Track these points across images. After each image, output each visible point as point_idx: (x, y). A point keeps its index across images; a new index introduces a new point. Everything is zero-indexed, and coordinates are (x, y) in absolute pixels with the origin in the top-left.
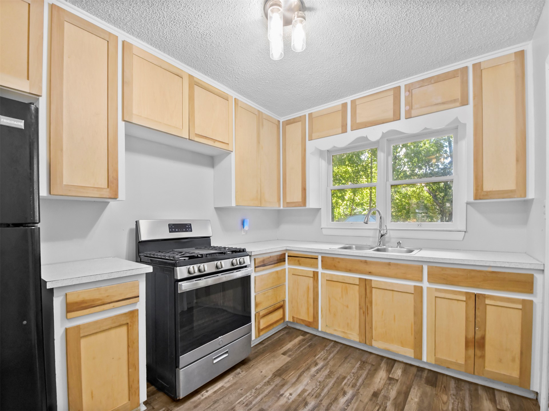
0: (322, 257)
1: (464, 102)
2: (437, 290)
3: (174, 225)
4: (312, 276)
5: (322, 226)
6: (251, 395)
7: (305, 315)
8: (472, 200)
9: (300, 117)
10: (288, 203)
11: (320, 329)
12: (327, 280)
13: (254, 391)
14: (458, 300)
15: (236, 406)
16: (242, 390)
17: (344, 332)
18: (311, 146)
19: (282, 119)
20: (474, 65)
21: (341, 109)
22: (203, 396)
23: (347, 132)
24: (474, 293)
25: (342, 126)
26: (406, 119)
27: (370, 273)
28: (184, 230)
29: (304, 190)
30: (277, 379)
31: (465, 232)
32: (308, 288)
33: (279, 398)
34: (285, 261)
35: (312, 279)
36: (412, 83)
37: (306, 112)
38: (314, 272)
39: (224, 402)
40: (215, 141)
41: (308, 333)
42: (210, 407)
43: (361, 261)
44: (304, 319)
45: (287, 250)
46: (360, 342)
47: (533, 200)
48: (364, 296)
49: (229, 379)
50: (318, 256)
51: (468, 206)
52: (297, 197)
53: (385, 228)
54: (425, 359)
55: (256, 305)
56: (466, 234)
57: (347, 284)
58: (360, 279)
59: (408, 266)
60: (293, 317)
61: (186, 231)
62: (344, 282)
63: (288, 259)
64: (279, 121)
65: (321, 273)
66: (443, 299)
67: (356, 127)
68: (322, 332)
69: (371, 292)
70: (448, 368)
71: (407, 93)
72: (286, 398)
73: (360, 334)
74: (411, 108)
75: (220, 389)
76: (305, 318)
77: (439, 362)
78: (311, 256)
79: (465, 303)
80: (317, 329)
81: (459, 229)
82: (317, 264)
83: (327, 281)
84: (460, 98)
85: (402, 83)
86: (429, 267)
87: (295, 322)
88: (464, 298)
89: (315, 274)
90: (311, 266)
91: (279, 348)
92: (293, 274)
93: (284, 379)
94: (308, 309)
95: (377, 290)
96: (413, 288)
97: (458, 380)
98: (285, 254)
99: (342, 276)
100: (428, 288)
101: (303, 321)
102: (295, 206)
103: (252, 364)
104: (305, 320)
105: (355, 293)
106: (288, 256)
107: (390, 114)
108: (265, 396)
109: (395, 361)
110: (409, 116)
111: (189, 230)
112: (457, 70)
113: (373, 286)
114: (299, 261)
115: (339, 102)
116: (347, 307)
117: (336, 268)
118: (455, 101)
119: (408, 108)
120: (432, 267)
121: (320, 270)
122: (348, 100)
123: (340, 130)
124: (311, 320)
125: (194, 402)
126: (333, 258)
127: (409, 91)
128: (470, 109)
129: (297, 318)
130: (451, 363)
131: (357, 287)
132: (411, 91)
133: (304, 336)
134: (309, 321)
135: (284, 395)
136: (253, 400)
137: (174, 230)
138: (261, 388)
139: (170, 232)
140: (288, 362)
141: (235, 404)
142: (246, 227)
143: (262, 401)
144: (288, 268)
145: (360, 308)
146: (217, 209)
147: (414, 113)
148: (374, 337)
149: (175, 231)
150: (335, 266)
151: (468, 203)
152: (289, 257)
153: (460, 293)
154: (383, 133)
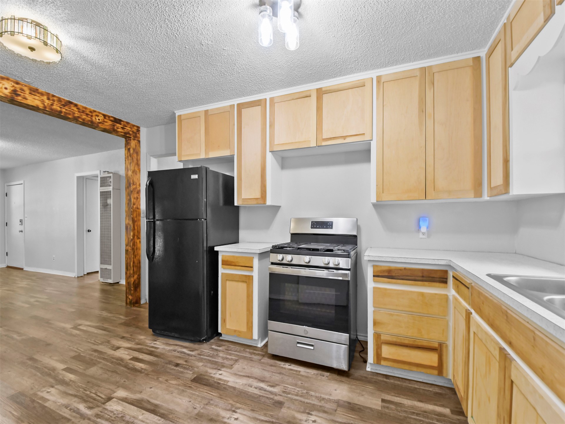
3: (316, 222)
6: (298, 391)
13: (305, 391)
15: (280, 386)
16: (302, 383)
22: (284, 365)
28: (325, 227)
30: (331, 405)
33: (304, 412)
39: (282, 378)
40: (344, 137)
42: (273, 372)
49: (312, 372)
55: (375, 323)
61: (327, 228)
72: (307, 419)
75: (296, 371)
91: (393, 394)
93: (336, 411)
103: (343, 380)
108: (301, 401)
111: (329, 227)
125: (276, 363)
133: (452, 413)
135: (309, 416)
136: (292, 394)
137: (315, 226)
138: (311, 395)
139: (312, 228)
140: (371, 408)
141: (282, 385)
143: (293, 401)
149: (316, 228)
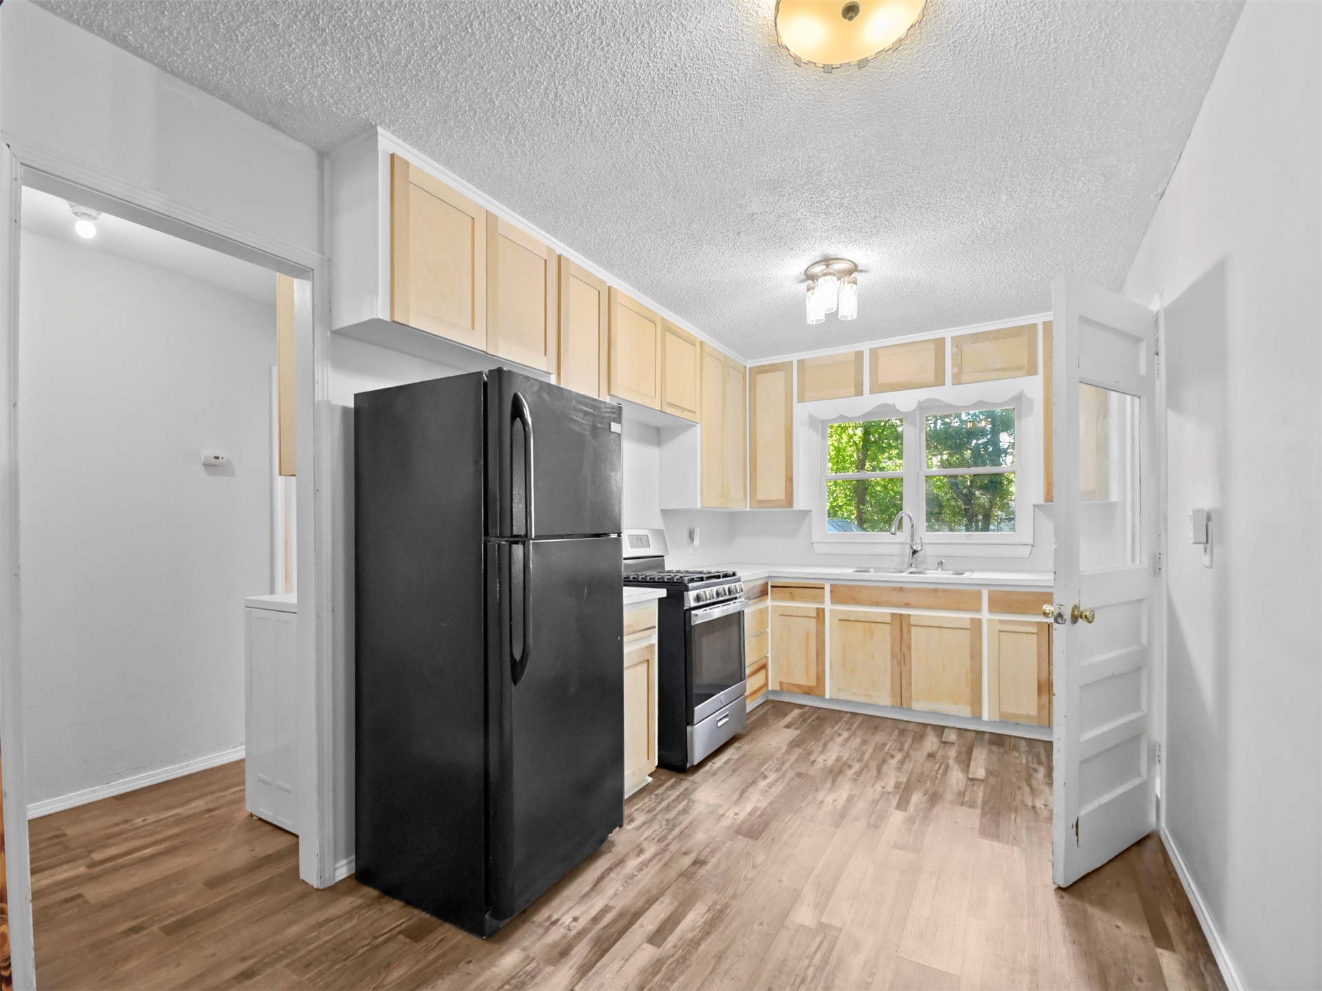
0: (831, 585)
1: (1032, 371)
2: (1000, 621)
4: (815, 615)
5: (814, 540)
7: (802, 677)
8: (1041, 501)
9: (783, 363)
10: (760, 502)
11: (827, 696)
12: (840, 620)
14: (1027, 633)
17: (867, 695)
18: (801, 411)
19: (750, 364)
20: (1045, 323)
21: (854, 360)
23: (862, 395)
24: (1046, 623)
25: (856, 386)
26: (953, 385)
27: (907, 604)
29: (789, 480)
31: (1032, 546)
32: (808, 634)
34: (767, 594)
35: (813, 621)
36: (962, 336)
37: (794, 358)
38: (817, 609)
41: (806, 706)
43: (894, 589)
44: (801, 683)
45: (769, 577)
46: (893, 706)
47: (1116, 503)
48: (898, 639)
50: (824, 585)
51: (1036, 509)
52: (779, 494)
53: (920, 542)
54: (985, 717)
56: (1034, 548)
57: (872, 624)
58: (892, 614)
59: (960, 592)
60: (781, 683)
62: (868, 620)
63: (772, 591)
64: (745, 367)
65: (831, 610)
66: (1009, 634)
67: (877, 388)
68: (832, 700)
69: (909, 631)
70: (1017, 724)
71: (955, 349)
73: (893, 694)
74: (961, 371)
76: (804, 682)
77: (1005, 720)
78: (813, 584)
79: (1035, 636)
80: (821, 696)
81: (1025, 541)
82: (823, 596)
83: (841, 622)
84: (1026, 364)
85: (948, 334)
86: (990, 592)
87: (785, 690)
88: (1034, 630)
89: (820, 613)
90: (813, 600)
92: (781, 615)
94: (807, 667)
95: (919, 628)
96: (969, 621)
97: (1029, 741)
98: (767, 583)
99: (865, 612)
100: (989, 620)
101: (798, 686)
102: (774, 507)
104: (803, 686)
105: (884, 638)
106: (772, 587)
107: (930, 376)
109: (944, 727)
110: (957, 381)
112: (1023, 327)
113: (912, 624)
114: (791, 593)
115: (852, 348)
116: (873, 657)
117: (854, 601)
118: (1019, 368)
119: (956, 370)
120: (994, 592)
121: (828, 605)
122: (865, 347)
123: (852, 391)
124: (812, 683)
126: (851, 587)
127: (957, 347)
128: (1038, 380)
129: (788, 683)
130: (1020, 716)
131: (888, 627)
132: (959, 346)
134: (810, 684)
142: (697, 542)
144: (772, 606)
145: (893, 657)
146: (665, 513)
147: (964, 377)
148: (913, 696)
150: (853, 598)
151: (1035, 506)
152: (774, 589)
153: (1029, 623)
154: (919, 401)
